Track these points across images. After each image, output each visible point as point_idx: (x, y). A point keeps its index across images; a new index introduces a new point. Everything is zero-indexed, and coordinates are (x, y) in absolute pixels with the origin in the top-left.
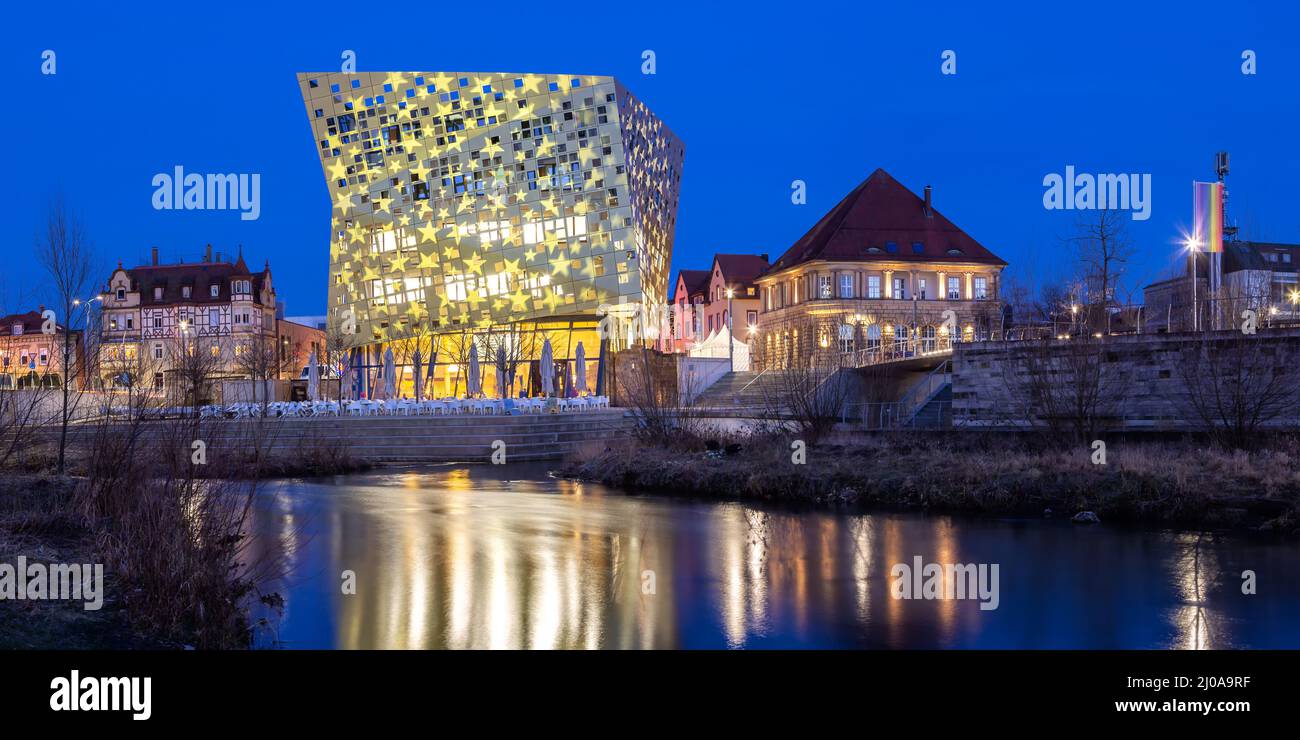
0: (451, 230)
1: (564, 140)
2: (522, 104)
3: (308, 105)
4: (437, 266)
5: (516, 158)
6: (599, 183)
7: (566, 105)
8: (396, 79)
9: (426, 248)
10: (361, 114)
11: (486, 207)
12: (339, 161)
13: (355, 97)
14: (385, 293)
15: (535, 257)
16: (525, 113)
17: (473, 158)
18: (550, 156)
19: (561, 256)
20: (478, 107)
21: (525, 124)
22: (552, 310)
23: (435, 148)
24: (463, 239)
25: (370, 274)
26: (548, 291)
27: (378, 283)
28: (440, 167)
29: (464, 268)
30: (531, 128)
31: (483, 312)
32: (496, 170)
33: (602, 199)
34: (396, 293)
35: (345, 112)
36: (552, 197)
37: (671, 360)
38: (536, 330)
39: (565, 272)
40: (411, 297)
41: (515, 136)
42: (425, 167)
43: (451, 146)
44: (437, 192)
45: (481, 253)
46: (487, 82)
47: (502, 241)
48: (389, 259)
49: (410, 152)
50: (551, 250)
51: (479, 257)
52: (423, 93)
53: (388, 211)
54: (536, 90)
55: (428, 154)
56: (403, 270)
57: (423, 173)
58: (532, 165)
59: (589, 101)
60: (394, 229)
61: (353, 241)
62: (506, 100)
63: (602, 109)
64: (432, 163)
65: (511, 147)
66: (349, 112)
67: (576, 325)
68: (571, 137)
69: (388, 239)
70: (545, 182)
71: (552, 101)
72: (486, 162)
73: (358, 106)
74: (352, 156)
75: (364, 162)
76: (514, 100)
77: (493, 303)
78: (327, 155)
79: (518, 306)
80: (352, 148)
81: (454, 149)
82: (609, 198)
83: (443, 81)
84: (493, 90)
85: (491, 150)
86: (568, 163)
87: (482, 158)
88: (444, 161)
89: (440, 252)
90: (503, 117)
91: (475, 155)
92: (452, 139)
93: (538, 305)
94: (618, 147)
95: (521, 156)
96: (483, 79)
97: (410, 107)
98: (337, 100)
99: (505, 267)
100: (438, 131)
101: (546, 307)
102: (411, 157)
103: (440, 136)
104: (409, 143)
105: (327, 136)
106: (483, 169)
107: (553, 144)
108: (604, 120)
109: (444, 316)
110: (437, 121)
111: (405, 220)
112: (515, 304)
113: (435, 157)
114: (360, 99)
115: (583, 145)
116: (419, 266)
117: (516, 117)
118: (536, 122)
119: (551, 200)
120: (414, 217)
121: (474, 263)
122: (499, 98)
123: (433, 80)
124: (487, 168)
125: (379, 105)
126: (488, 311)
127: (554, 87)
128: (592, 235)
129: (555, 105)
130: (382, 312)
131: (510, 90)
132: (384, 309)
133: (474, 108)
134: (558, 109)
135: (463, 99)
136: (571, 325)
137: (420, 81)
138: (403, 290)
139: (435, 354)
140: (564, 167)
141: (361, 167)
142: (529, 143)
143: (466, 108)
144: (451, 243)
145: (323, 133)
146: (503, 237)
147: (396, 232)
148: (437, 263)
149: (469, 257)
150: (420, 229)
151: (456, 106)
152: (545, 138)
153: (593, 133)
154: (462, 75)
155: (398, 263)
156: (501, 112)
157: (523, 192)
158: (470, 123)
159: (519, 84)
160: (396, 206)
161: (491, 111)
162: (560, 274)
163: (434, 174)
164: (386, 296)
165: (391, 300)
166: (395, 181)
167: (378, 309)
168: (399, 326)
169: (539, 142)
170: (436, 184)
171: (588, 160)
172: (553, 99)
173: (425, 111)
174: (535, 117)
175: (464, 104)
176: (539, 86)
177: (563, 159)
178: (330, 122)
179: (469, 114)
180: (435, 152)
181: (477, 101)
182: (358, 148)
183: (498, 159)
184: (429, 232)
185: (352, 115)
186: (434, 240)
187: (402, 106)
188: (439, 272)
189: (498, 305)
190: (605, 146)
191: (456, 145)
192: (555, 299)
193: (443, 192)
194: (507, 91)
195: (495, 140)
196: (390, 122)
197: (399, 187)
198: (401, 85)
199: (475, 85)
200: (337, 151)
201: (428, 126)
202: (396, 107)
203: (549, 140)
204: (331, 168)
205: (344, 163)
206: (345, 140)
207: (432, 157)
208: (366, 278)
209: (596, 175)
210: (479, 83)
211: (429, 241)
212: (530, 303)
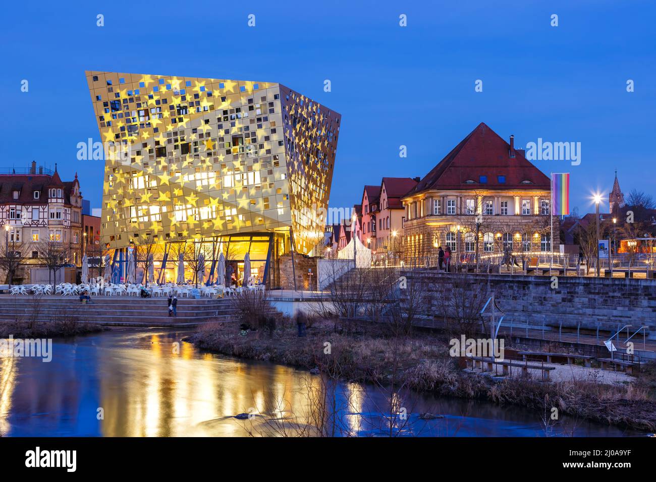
0: (178, 178)
1: (248, 124)
2: (223, 99)
3: (92, 92)
4: (169, 200)
5: (219, 134)
6: (268, 151)
7: (250, 101)
8: (147, 79)
9: (163, 188)
10: (125, 100)
11: (200, 164)
12: (110, 130)
13: (122, 89)
14: (137, 216)
15: (228, 197)
16: (225, 105)
17: (193, 133)
18: (240, 133)
19: (244, 197)
20: (197, 100)
21: (225, 112)
22: (238, 230)
23: (170, 125)
24: (185, 183)
25: (127, 203)
26: (236, 218)
27: (133, 210)
28: (173, 138)
29: (186, 202)
30: (229, 115)
31: (196, 229)
32: (207, 141)
33: (270, 162)
34: (144, 216)
35: (115, 98)
36: (240, 160)
37: (314, 261)
38: (230, 241)
39: (246, 207)
40: (153, 219)
41: (219, 119)
42: (164, 137)
43: (180, 124)
44: (171, 153)
45: (196, 193)
46: (202, 84)
47: (209, 186)
48: (140, 194)
49: (155, 127)
50: (238, 193)
51: (195, 196)
52: (163, 89)
53: (140, 164)
54: (232, 90)
55: (166, 129)
56: (148, 201)
57: (163, 141)
58: (228, 139)
59: (264, 99)
60: (144, 175)
61: (118, 181)
62: (214, 97)
63: (271, 104)
64: (169, 134)
65: (216, 126)
66: (118, 98)
67: (254, 238)
68: (252, 121)
69: (139, 182)
70: (236, 149)
71: (242, 98)
72: (201, 136)
73: (123, 95)
74: (119, 127)
75: (126, 132)
76: (219, 96)
77: (203, 224)
78: (103, 125)
79: (218, 226)
80: (119, 122)
81: (182, 126)
82: (273, 161)
83: (176, 83)
84: (206, 89)
85: (204, 128)
86: (250, 138)
87: (199, 133)
88: (175, 134)
89: (171, 191)
90: (212, 108)
91: (195, 131)
92: (181, 120)
93: (230, 226)
94: (280, 130)
95: (222, 133)
96: (200, 82)
97: (156, 98)
98: (110, 90)
99: (210, 202)
100: (172, 114)
101: (235, 228)
102: (156, 130)
103: (174, 117)
104: (155, 121)
105: (103, 113)
106: (199, 140)
107: (241, 126)
108: (272, 111)
109: (172, 231)
110: (172, 107)
111: (150, 170)
112: (215, 225)
113: (170, 131)
114: (125, 91)
115: (260, 127)
116: (158, 200)
117: (220, 108)
118: (232, 111)
119: (239, 161)
120: (156, 168)
121: (192, 199)
122: (210, 95)
123: (169, 81)
124: (201, 139)
125: (136, 96)
126: (199, 229)
127: (243, 89)
128: (263, 184)
129: (244, 101)
130: (135, 227)
131: (216, 90)
132: (136, 225)
133: (194, 100)
134: (245, 103)
135: (188, 94)
136: (251, 238)
137: (161, 82)
138: (148, 214)
139: (167, 255)
140: (247, 141)
141: (124, 135)
142: (226, 125)
143: (189, 100)
144: (178, 186)
145: (101, 111)
146: (210, 183)
147: (145, 178)
148: (169, 198)
149: (189, 195)
150: (160, 177)
151: (184, 98)
152: (237, 121)
153: (266, 119)
154: (187, 79)
155: (145, 197)
156: (211, 104)
157: (223, 155)
158: (192, 110)
159: (222, 86)
160: (145, 161)
161: (205, 103)
162: (242, 209)
163: (169, 141)
164: (138, 217)
165: (141, 220)
166: (145, 145)
167: (133, 225)
168: (144, 236)
169: (233, 125)
170: (170, 148)
171: (262, 136)
172: (243, 96)
173: (165, 101)
174: (231, 108)
175: (189, 98)
176: (234, 88)
177: (247, 136)
178: (106, 104)
179: (192, 104)
180: (170, 128)
181: (197, 96)
182: (122, 122)
183: (208, 134)
184: (165, 178)
185: (119, 101)
186: (168, 183)
187: (151, 97)
188: (171, 204)
189: (206, 225)
190: (273, 128)
191: (183, 124)
192: (240, 223)
193: (174, 153)
194: (215, 91)
195: (207, 122)
196: (144, 106)
197: (147, 149)
198: (150, 84)
199: (195, 86)
200: (109, 124)
201: (166, 111)
202: (147, 97)
203: (239, 123)
204: (105, 134)
205: (113, 132)
206: (114, 116)
207: (168, 130)
208: (125, 205)
209: (267, 146)
210: (198, 86)
211: (165, 184)
212: (225, 225)
